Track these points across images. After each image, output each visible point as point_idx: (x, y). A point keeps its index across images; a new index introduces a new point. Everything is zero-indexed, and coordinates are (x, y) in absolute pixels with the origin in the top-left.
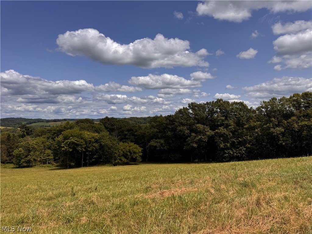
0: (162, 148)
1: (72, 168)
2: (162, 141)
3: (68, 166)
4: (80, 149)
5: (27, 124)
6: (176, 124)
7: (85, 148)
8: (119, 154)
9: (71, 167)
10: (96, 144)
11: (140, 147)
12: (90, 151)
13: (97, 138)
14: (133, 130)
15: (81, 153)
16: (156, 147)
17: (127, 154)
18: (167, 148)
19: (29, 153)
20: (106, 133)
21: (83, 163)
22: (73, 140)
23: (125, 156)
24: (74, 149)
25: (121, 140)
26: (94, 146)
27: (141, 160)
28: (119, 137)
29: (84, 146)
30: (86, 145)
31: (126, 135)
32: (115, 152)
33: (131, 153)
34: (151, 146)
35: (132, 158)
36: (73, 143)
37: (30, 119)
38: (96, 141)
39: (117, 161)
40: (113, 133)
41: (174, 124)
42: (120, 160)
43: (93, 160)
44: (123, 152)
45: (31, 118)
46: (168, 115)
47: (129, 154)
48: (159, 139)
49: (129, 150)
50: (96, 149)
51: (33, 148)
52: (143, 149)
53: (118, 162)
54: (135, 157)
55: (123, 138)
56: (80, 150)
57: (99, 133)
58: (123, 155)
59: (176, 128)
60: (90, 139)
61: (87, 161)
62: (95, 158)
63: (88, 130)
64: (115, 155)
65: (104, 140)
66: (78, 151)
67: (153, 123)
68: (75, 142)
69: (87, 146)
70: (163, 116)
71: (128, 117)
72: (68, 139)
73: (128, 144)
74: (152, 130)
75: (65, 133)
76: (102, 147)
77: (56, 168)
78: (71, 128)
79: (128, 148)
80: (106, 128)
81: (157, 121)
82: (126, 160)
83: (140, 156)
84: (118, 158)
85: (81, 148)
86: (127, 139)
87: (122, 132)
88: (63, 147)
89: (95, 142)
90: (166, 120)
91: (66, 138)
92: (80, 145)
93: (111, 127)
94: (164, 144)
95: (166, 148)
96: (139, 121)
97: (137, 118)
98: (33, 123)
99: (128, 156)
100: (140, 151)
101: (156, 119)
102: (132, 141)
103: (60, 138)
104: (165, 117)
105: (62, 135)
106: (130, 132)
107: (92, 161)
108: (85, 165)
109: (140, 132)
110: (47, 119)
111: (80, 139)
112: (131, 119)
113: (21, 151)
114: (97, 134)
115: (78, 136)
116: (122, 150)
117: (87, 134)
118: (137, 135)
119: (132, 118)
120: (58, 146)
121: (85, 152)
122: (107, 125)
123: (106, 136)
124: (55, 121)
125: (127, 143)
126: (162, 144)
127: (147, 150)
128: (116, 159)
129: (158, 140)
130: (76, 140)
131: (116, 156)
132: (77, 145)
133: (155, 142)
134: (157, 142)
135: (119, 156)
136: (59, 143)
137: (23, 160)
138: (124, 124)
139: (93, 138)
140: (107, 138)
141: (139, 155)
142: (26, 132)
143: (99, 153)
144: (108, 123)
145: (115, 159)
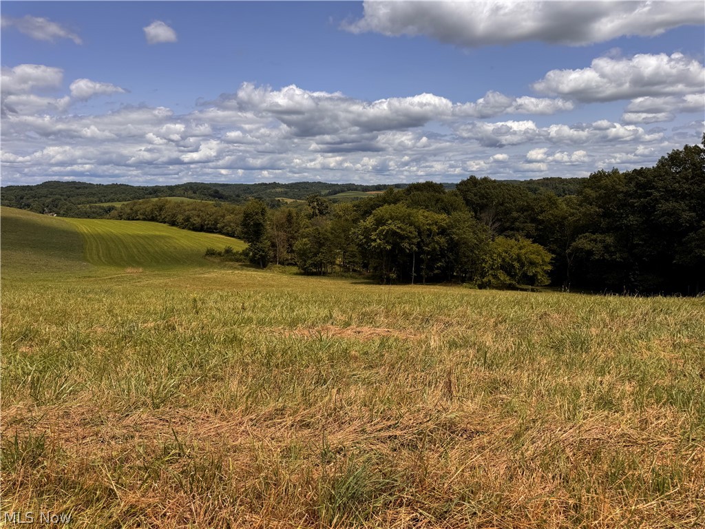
0: (607, 256)
1: (392, 284)
2: (609, 240)
3: (385, 280)
4: (406, 245)
5: (330, 194)
6: (656, 194)
7: (418, 245)
8: (493, 265)
9: (389, 282)
10: (441, 238)
11: (550, 251)
12: (428, 253)
13: (443, 224)
14: (533, 209)
15: (410, 255)
16: (590, 253)
17: (513, 266)
18: (621, 257)
19: (320, 248)
20: (465, 215)
21: (415, 276)
22: (392, 227)
23: (507, 268)
24: (396, 245)
25: (501, 231)
26: (438, 243)
27: (547, 282)
28: (497, 225)
29: (415, 241)
30: (421, 238)
31: (516, 219)
32: (482, 259)
33: (523, 265)
34: (577, 250)
35: (525, 275)
36: (394, 233)
37: (334, 185)
38: (443, 231)
39: (485, 280)
40: (483, 215)
41: (651, 194)
42: (495, 276)
43: (436, 271)
44: (504, 260)
45: (335, 183)
46: (635, 170)
47: (516, 265)
48: (603, 232)
49: (518, 255)
50: (442, 249)
51: (327, 239)
52: (553, 256)
53: (490, 281)
54: (531, 274)
55: (506, 228)
56: (408, 249)
57: (449, 214)
58: (502, 267)
59: (655, 205)
60: (428, 227)
61: (423, 273)
62: (438, 268)
63: (427, 207)
64: (483, 265)
65: (459, 229)
66: (402, 250)
67: (588, 191)
68: (397, 231)
69: (422, 241)
70: (621, 172)
71: (537, 179)
72: (384, 224)
73: (516, 242)
74: (582, 210)
75: (379, 212)
76: (454, 246)
77: (365, 281)
78: (396, 201)
79: (515, 251)
80: (468, 202)
81: (599, 187)
82: (508, 278)
83: (546, 272)
84: (490, 272)
85: (410, 244)
86: (518, 230)
87: (507, 212)
88: (375, 240)
89: (438, 234)
90: (626, 183)
91: (380, 222)
92: (406, 237)
93: (480, 201)
94: (615, 247)
95: (617, 257)
96: (565, 186)
97: (560, 180)
98: (339, 192)
99: (515, 270)
100: (548, 260)
101: (599, 181)
102: (528, 236)
103: (369, 221)
104: (626, 175)
105: (372, 216)
106: (525, 213)
107: (434, 274)
108: (419, 281)
109: (552, 215)
110: (365, 184)
111: (407, 224)
112: (547, 182)
113: (306, 244)
114: (444, 216)
115: (404, 219)
116: (499, 255)
117: (423, 216)
118: (543, 221)
119: (547, 179)
120: (364, 238)
121: (418, 254)
122: (470, 196)
123: (464, 222)
124: (378, 188)
125: (513, 240)
126: (606, 247)
127: (568, 260)
128: (486, 273)
129: (599, 237)
130: (398, 228)
131: (484, 267)
132: (402, 238)
133: (590, 241)
134: (595, 240)
135: (492, 269)
136: (367, 232)
137: (310, 262)
138: (511, 192)
139: (436, 223)
140: (464, 224)
141: (543, 270)
142: (318, 209)
143: (448, 258)
144: (475, 190)
145: (482, 275)
